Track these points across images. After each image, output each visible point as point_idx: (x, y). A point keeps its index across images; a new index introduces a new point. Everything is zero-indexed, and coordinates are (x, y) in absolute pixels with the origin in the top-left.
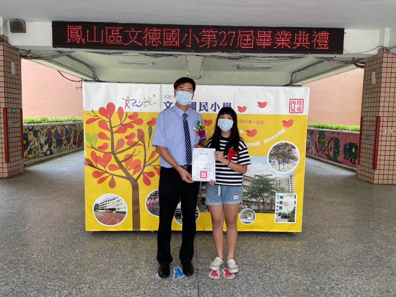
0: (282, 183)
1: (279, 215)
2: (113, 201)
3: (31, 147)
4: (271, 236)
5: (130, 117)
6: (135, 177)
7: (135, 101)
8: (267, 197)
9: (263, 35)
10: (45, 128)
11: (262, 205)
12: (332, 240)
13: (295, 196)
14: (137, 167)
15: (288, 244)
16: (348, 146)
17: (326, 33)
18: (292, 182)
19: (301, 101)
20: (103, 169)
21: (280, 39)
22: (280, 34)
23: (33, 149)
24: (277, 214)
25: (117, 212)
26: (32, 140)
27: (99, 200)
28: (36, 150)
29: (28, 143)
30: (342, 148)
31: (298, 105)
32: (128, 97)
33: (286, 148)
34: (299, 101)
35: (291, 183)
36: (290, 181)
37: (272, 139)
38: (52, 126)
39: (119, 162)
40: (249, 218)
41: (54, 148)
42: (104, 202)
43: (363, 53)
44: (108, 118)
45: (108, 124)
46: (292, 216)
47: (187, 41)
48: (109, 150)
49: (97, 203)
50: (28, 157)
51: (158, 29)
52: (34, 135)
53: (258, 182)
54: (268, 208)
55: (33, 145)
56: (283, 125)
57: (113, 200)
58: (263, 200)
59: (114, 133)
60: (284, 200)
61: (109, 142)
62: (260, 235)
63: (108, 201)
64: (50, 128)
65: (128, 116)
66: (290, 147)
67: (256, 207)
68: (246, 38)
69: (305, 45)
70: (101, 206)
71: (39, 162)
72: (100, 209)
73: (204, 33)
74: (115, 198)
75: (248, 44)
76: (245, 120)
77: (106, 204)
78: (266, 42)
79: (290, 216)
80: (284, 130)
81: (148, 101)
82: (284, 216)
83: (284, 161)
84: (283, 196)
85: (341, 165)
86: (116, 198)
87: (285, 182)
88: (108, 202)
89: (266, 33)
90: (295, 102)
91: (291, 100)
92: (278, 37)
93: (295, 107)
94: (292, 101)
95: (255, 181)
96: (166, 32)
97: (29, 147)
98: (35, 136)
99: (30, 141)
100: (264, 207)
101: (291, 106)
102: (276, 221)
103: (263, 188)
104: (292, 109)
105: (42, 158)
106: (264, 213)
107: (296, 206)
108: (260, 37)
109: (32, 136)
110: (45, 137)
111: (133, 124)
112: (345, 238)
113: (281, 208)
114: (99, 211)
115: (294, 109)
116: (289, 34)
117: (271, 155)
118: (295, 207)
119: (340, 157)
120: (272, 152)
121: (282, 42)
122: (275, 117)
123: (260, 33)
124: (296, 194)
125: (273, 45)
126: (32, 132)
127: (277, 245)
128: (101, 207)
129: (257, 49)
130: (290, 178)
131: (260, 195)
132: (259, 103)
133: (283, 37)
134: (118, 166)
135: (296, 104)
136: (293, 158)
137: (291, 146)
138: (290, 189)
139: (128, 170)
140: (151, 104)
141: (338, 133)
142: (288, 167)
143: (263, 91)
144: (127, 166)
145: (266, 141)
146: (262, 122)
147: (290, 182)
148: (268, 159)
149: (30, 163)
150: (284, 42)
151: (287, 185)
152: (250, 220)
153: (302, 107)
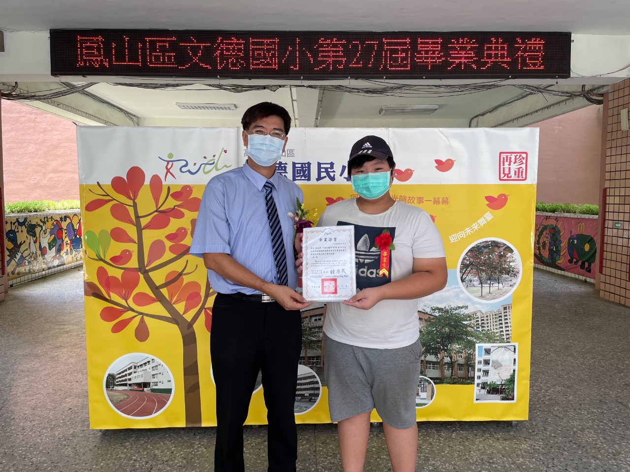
0: (488, 323)
1: (483, 388)
2: (144, 368)
3: (22, 254)
4: (467, 430)
5: (176, 196)
6: (189, 317)
7: (184, 163)
8: (459, 352)
9: (428, 47)
10: (50, 220)
11: (448, 368)
12: (590, 436)
13: (515, 349)
14: (192, 298)
15: (504, 448)
16: (575, 241)
17: (539, 41)
18: (507, 319)
19: (522, 157)
20: (123, 302)
21: (458, 54)
22: (458, 43)
23: (26, 257)
24: (478, 385)
25: (153, 390)
26: (24, 242)
27: (115, 367)
28: (33, 259)
29: (17, 247)
30: (564, 244)
31: (516, 164)
32: (171, 155)
33: (494, 251)
34: (518, 157)
35: (506, 321)
36: (503, 318)
37: (466, 234)
38: (63, 217)
39: (155, 288)
40: (423, 395)
41: (67, 254)
42: (126, 370)
43: (605, 76)
44: (131, 199)
45: (131, 210)
46: (508, 389)
47: (291, 60)
48: (133, 263)
49: (111, 373)
50: (16, 271)
51: (239, 40)
52: (28, 232)
53: (440, 321)
54: (461, 373)
55: (27, 249)
56: (487, 205)
57: (144, 366)
58: (451, 358)
59: (143, 229)
60: (492, 357)
61: (133, 248)
62: (446, 428)
63: (135, 368)
64: (59, 220)
65: (171, 193)
66: (502, 249)
67: (435, 373)
68: (396, 51)
69: (503, 62)
70: (120, 378)
71: (39, 279)
72: (117, 385)
73: (322, 46)
74: (149, 362)
75: (402, 61)
76: (410, 198)
77: (130, 374)
78: (433, 58)
79: (504, 389)
80: (489, 215)
81: (212, 162)
82: (494, 390)
83: (492, 278)
84: (490, 350)
85: (563, 273)
86: (151, 361)
87: (494, 320)
88: (135, 370)
89: (433, 43)
90: (510, 158)
91: (503, 156)
92: (455, 49)
93: (510, 168)
94: (504, 158)
95: (433, 319)
96: (254, 43)
97: (20, 254)
98: (31, 235)
99: (21, 244)
100: (452, 373)
101: (502, 167)
102: (477, 400)
103: (450, 334)
104: (504, 173)
105: (44, 272)
106: (453, 384)
107: (516, 368)
108: (423, 51)
109: (25, 233)
110: (49, 236)
111: (182, 210)
112: (616, 429)
113: (486, 372)
114: (116, 388)
115: (509, 173)
116: (473, 43)
117: (465, 266)
118: (514, 371)
119: (563, 259)
120: (466, 261)
121: (461, 58)
122: (472, 189)
123: (421, 43)
124: (517, 344)
125: (447, 64)
126: (24, 227)
127: (482, 454)
128: (120, 381)
129: (418, 71)
130: (503, 313)
131: (444, 349)
132: (438, 162)
133: (463, 49)
134: (153, 296)
135: (512, 163)
136: (509, 271)
137: (504, 248)
138: (503, 335)
139: (173, 304)
140: (219, 168)
141: (557, 219)
142: (499, 291)
143: (445, 138)
144: (171, 296)
145: (453, 238)
146: (445, 201)
147: (503, 320)
148: (459, 275)
149: (22, 283)
150: (466, 58)
151: (497, 327)
152: (425, 399)
153: (524, 168)
